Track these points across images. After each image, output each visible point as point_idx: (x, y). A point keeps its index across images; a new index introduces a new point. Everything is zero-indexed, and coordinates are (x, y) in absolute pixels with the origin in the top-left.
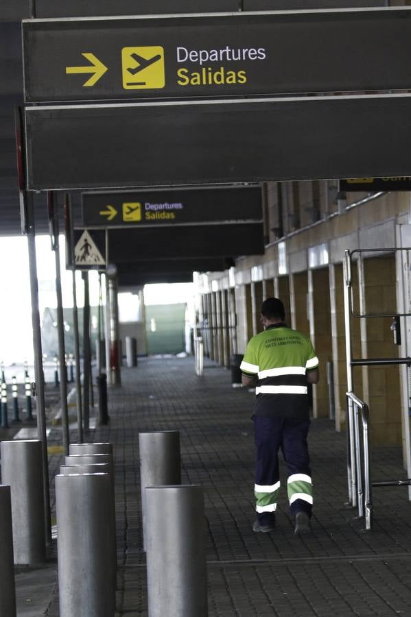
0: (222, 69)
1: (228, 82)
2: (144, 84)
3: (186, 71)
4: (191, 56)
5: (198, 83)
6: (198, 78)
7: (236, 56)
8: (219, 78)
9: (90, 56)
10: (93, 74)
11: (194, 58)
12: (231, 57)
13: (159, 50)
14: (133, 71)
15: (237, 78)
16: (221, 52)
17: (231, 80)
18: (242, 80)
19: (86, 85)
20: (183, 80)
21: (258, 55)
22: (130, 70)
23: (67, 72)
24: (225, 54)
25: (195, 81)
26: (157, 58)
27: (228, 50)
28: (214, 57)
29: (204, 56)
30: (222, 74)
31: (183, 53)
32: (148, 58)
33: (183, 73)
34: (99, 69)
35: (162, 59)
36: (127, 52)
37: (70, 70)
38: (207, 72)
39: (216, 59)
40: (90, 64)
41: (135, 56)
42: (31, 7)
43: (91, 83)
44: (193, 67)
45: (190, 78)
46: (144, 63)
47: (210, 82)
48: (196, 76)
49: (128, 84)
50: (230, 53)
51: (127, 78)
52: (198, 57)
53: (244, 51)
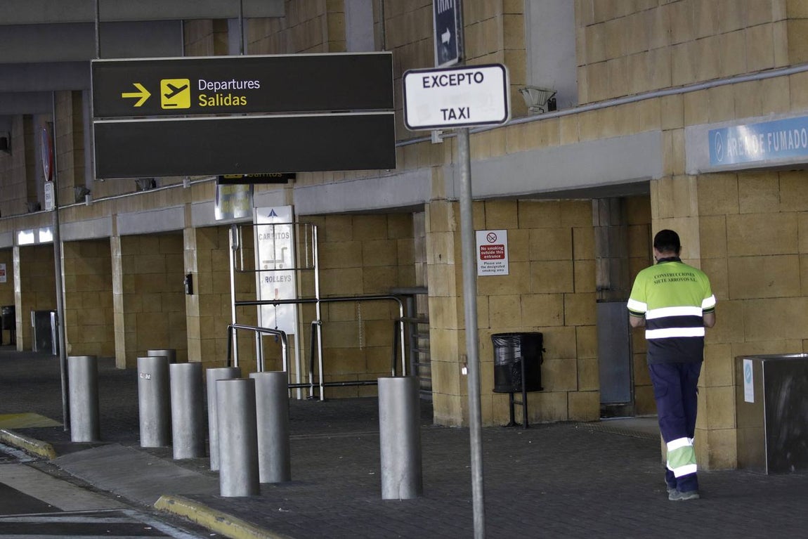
0: (230, 95)
1: (234, 104)
2: (176, 105)
3: (205, 96)
4: (208, 86)
5: (214, 104)
6: (213, 101)
7: (240, 86)
8: (228, 101)
9: (138, 86)
10: (141, 98)
11: (210, 87)
12: (236, 86)
13: (186, 82)
14: (168, 96)
15: (240, 102)
16: (229, 83)
17: (236, 102)
18: (244, 103)
19: (136, 105)
20: (203, 103)
21: (255, 85)
22: (166, 95)
23: (123, 97)
24: (232, 84)
25: (211, 103)
26: (185, 87)
27: (234, 82)
28: (224, 87)
29: (217, 86)
30: (230, 98)
31: (202, 83)
32: (179, 87)
33: (203, 97)
34: (145, 95)
35: (188, 88)
36: (164, 83)
37: (125, 95)
38: (220, 97)
39: (226, 88)
40: (139, 91)
41: (169, 86)
42: (97, 52)
43: (139, 104)
44: (210, 94)
45: (208, 101)
46: (176, 91)
47: (222, 104)
48: (212, 100)
49: (165, 105)
50: (236, 84)
51: (164, 101)
52: (214, 87)
53: (245, 83)
